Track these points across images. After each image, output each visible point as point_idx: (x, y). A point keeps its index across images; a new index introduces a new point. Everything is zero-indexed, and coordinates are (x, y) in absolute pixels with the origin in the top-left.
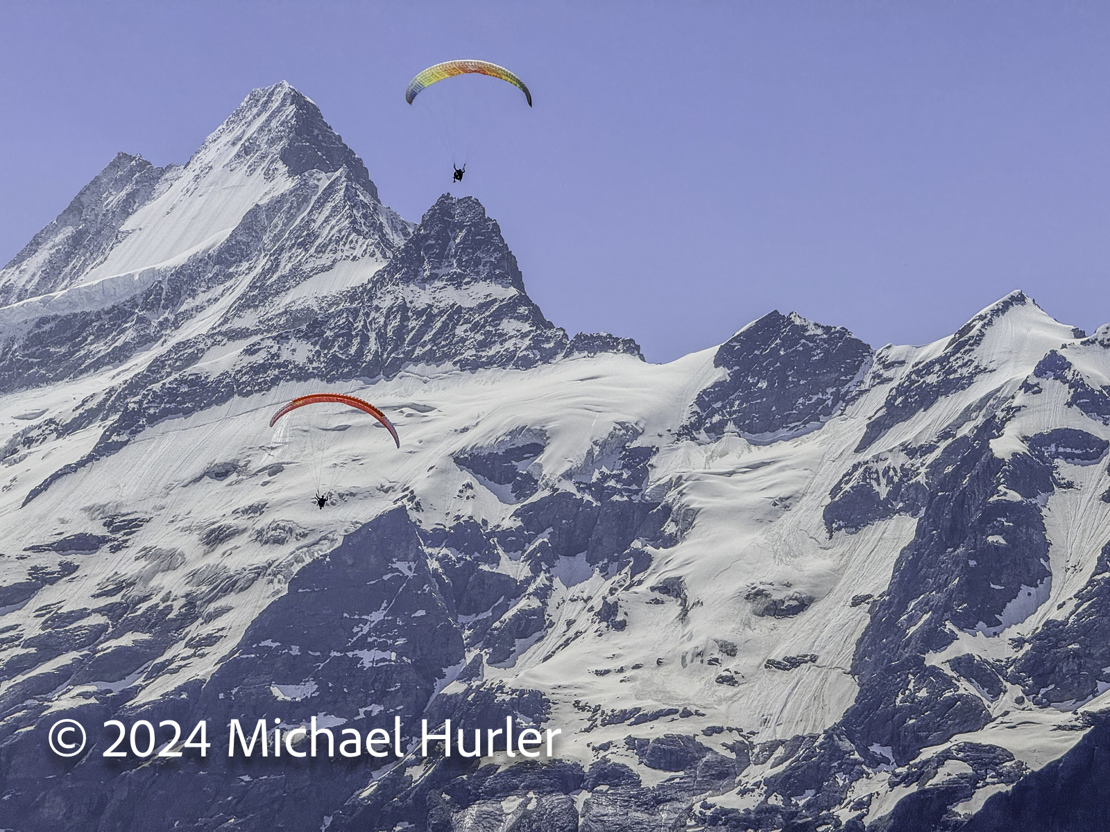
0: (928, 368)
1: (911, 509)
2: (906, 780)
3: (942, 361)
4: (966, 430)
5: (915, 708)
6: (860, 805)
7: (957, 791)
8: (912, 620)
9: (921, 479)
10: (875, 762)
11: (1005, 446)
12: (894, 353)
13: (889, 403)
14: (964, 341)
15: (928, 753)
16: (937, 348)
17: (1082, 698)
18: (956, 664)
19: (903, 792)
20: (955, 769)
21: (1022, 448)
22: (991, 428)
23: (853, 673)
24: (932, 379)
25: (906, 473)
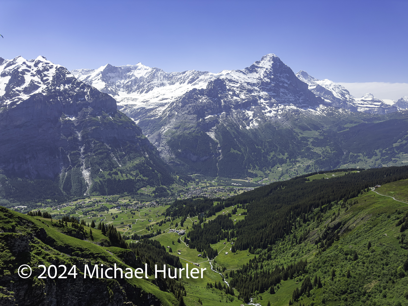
0: (11, 62)
1: (10, 75)
2: (11, 101)
3: (12, 61)
4: (16, 68)
5: (12, 94)
6: (6, 103)
7: (17, 101)
8: (11, 86)
9: (11, 73)
10: (8, 99)
11: (20, 70)
12: (7, 60)
13: (7, 65)
14: (14, 60)
15: (13, 98)
16: (12, 60)
17: (30, 94)
18: (16, 90)
19: (11, 102)
20: (16, 100)
21: (22, 71)
22: (18, 68)
23: (5, 90)
24: (11, 63)
25: (9, 72)
